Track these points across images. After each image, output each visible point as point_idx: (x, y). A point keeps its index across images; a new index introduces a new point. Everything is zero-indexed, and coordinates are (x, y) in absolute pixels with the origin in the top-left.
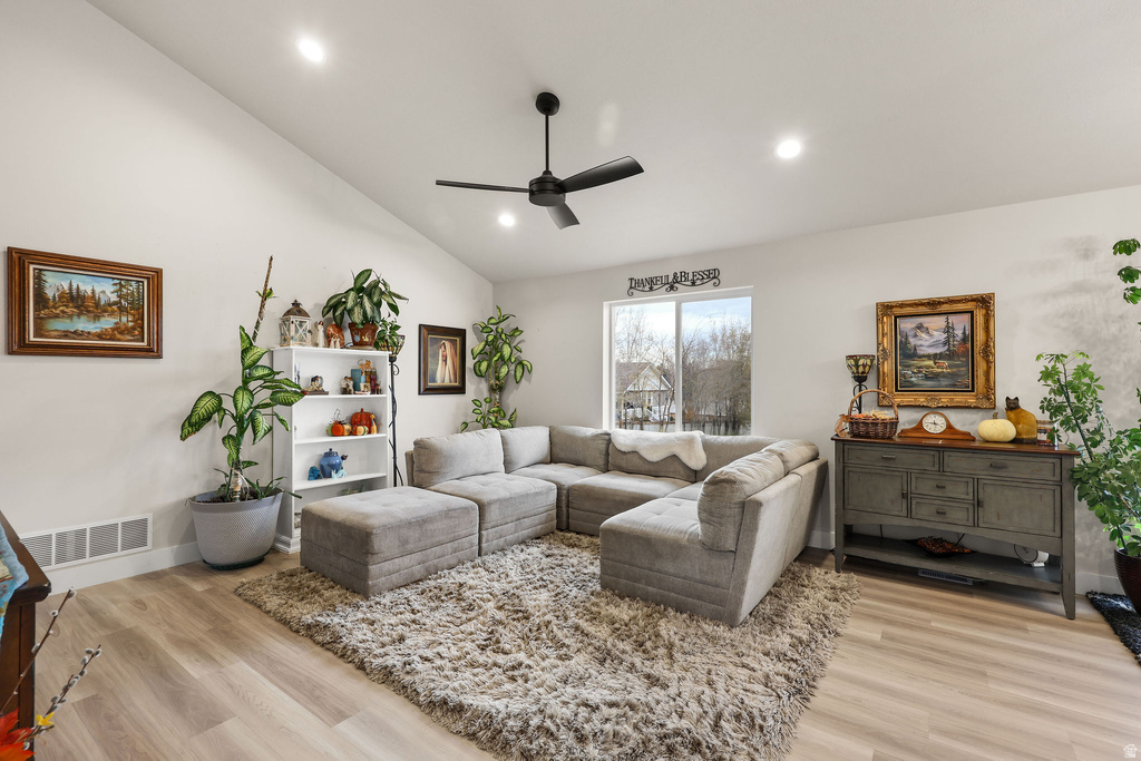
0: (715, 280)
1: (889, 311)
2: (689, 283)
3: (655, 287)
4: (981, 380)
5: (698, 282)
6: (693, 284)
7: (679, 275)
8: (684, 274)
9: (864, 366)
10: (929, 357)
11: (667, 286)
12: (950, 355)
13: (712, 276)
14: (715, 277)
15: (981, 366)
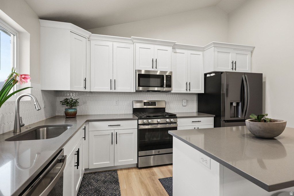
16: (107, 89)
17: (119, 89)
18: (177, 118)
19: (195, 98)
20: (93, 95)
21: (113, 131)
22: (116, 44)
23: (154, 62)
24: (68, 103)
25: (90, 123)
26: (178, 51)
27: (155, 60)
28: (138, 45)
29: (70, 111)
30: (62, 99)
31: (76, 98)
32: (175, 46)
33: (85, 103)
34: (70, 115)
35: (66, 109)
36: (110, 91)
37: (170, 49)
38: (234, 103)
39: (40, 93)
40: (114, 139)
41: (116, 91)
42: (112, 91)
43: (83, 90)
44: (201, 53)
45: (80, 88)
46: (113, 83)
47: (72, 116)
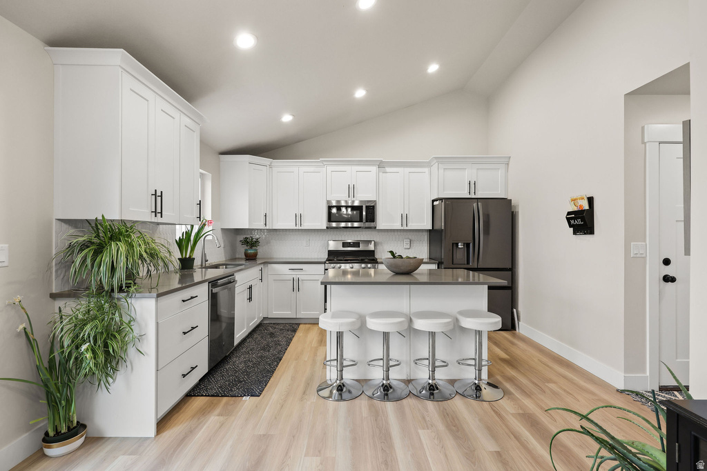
16: (291, 225)
17: (306, 226)
18: (377, 263)
19: (426, 237)
20: (278, 233)
21: (294, 276)
22: (303, 169)
23: (351, 190)
24: (248, 243)
25: (269, 265)
26: (388, 169)
27: (351, 186)
28: (330, 168)
29: (251, 251)
30: (242, 238)
31: (258, 236)
32: (381, 165)
33: (268, 243)
34: (250, 256)
35: (246, 250)
36: (295, 228)
37: (374, 169)
38: (460, 244)
39: (220, 232)
40: (296, 286)
41: (302, 228)
42: (297, 228)
43: (263, 227)
44: (426, 170)
45: (260, 225)
46: (299, 218)
47: (251, 258)
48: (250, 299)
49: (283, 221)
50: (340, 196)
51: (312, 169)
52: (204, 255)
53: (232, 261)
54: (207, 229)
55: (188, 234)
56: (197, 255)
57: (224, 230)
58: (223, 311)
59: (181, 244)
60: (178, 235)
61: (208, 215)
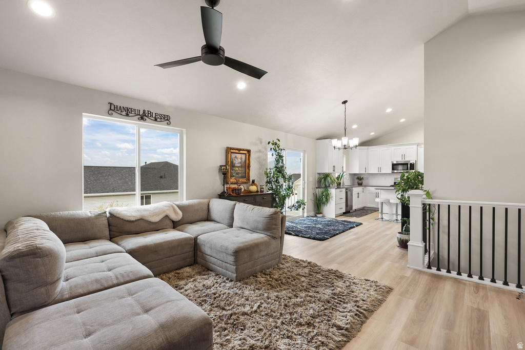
0: (167, 121)
1: (229, 150)
2: (153, 119)
3: (130, 115)
4: (247, 175)
5: (158, 120)
6: (156, 120)
7: (146, 112)
8: (150, 113)
9: (224, 169)
10: (237, 167)
11: (139, 116)
12: (241, 167)
13: (165, 119)
14: (167, 120)
15: (247, 170)
16: (376, 172)
17: (383, 172)
21: (377, 192)
23: (403, 156)
24: (359, 179)
25: (367, 187)
28: (393, 148)
29: (360, 182)
30: (356, 177)
31: (363, 176)
32: (419, 144)
33: (367, 179)
35: (358, 181)
37: (415, 147)
40: (377, 195)
41: (381, 173)
42: (379, 173)
45: (364, 172)
46: (380, 169)
47: (360, 184)
48: (358, 197)
49: (374, 170)
50: (398, 159)
51: (386, 148)
52: (343, 182)
53: (353, 185)
54: (344, 174)
55: (339, 176)
56: (341, 182)
57: (350, 174)
58: (349, 203)
59: (338, 178)
60: (337, 176)
61: (344, 170)
